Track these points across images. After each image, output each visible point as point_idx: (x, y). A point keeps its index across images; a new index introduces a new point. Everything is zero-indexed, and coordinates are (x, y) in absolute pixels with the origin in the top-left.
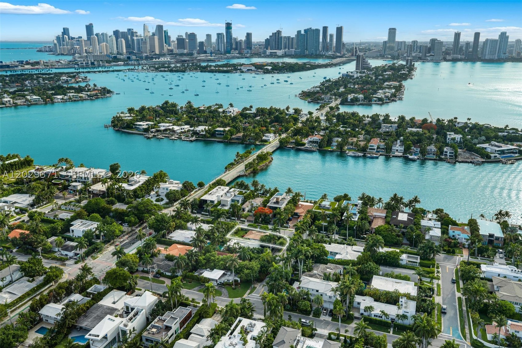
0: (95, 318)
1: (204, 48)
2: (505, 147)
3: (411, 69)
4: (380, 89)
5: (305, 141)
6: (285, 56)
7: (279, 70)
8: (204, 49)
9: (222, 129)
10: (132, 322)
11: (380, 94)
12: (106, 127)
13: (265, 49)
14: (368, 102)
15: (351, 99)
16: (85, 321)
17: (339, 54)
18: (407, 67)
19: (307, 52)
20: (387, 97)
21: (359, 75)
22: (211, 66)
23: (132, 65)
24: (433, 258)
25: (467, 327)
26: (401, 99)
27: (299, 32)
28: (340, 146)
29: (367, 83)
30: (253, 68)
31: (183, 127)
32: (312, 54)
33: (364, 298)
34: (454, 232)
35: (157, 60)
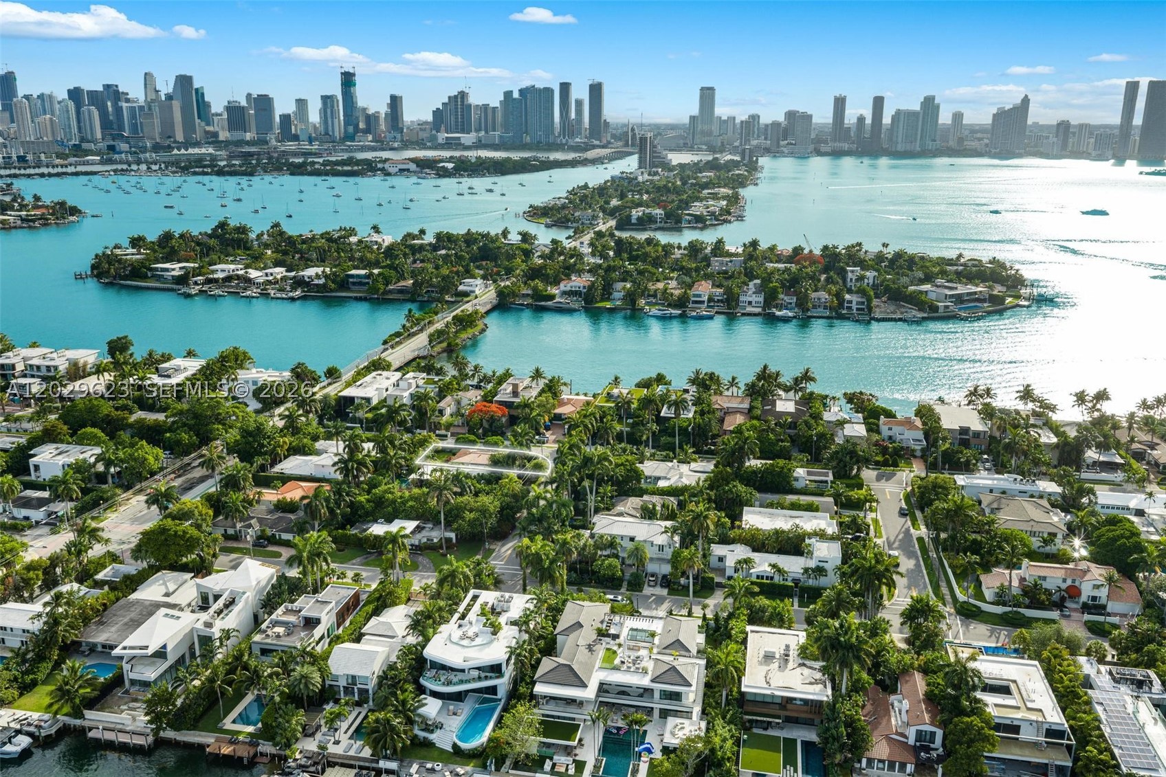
0: (126, 624)
1: (293, 127)
2: (962, 289)
3: (753, 167)
4: (697, 201)
5: (554, 291)
6: (479, 145)
7: (471, 171)
8: (293, 131)
9: (363, 272)
10: (223, 618)
11: (697, 208)
12: (79, 277)
13: (434, 132)
14: (674, 222)
15: (639, 219)
16: (103, 631)
17: (597, 143)
18: (744, 165)
19: (528, 138)
20: (712, 214)
21: (646, 177)
22: (313, 163)
23: (121, 162)
24: (857, 475)
25: (943, 584)
26: (740, 218)
27: (508, 94)
28: (631, 298)
29: (667, 190)
30: (413, 167)
31: (269, 271)
32: (539, 142)
33: (731, 547)
34: (890, 429)
35: (183, 151)
